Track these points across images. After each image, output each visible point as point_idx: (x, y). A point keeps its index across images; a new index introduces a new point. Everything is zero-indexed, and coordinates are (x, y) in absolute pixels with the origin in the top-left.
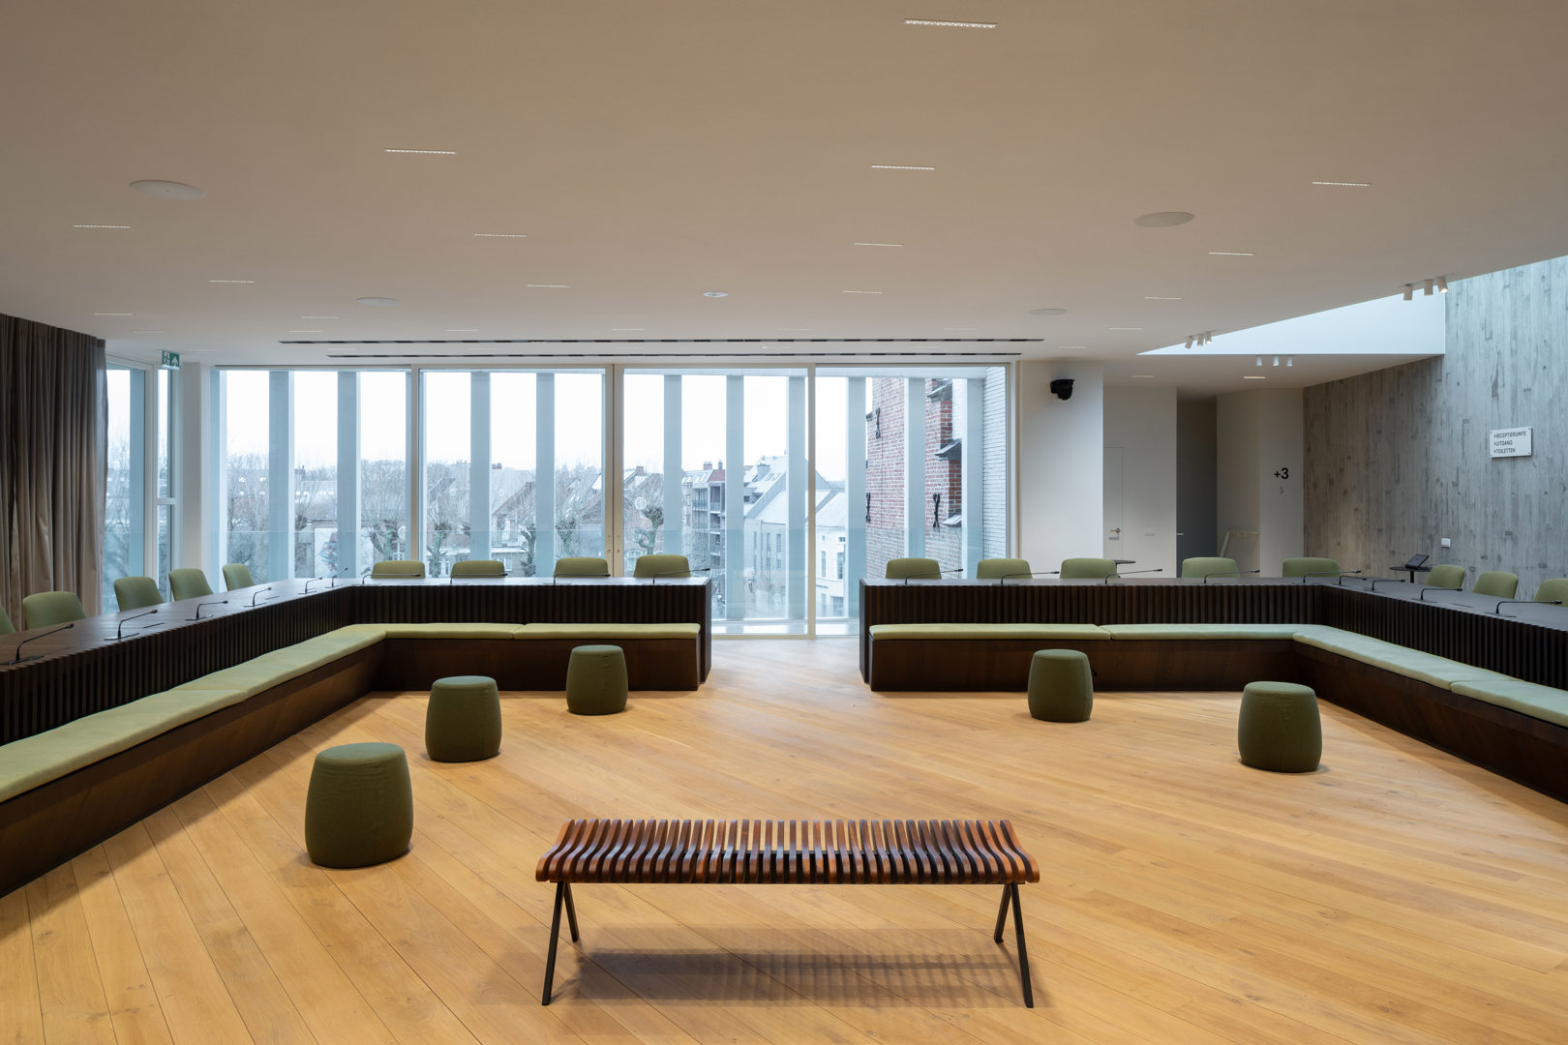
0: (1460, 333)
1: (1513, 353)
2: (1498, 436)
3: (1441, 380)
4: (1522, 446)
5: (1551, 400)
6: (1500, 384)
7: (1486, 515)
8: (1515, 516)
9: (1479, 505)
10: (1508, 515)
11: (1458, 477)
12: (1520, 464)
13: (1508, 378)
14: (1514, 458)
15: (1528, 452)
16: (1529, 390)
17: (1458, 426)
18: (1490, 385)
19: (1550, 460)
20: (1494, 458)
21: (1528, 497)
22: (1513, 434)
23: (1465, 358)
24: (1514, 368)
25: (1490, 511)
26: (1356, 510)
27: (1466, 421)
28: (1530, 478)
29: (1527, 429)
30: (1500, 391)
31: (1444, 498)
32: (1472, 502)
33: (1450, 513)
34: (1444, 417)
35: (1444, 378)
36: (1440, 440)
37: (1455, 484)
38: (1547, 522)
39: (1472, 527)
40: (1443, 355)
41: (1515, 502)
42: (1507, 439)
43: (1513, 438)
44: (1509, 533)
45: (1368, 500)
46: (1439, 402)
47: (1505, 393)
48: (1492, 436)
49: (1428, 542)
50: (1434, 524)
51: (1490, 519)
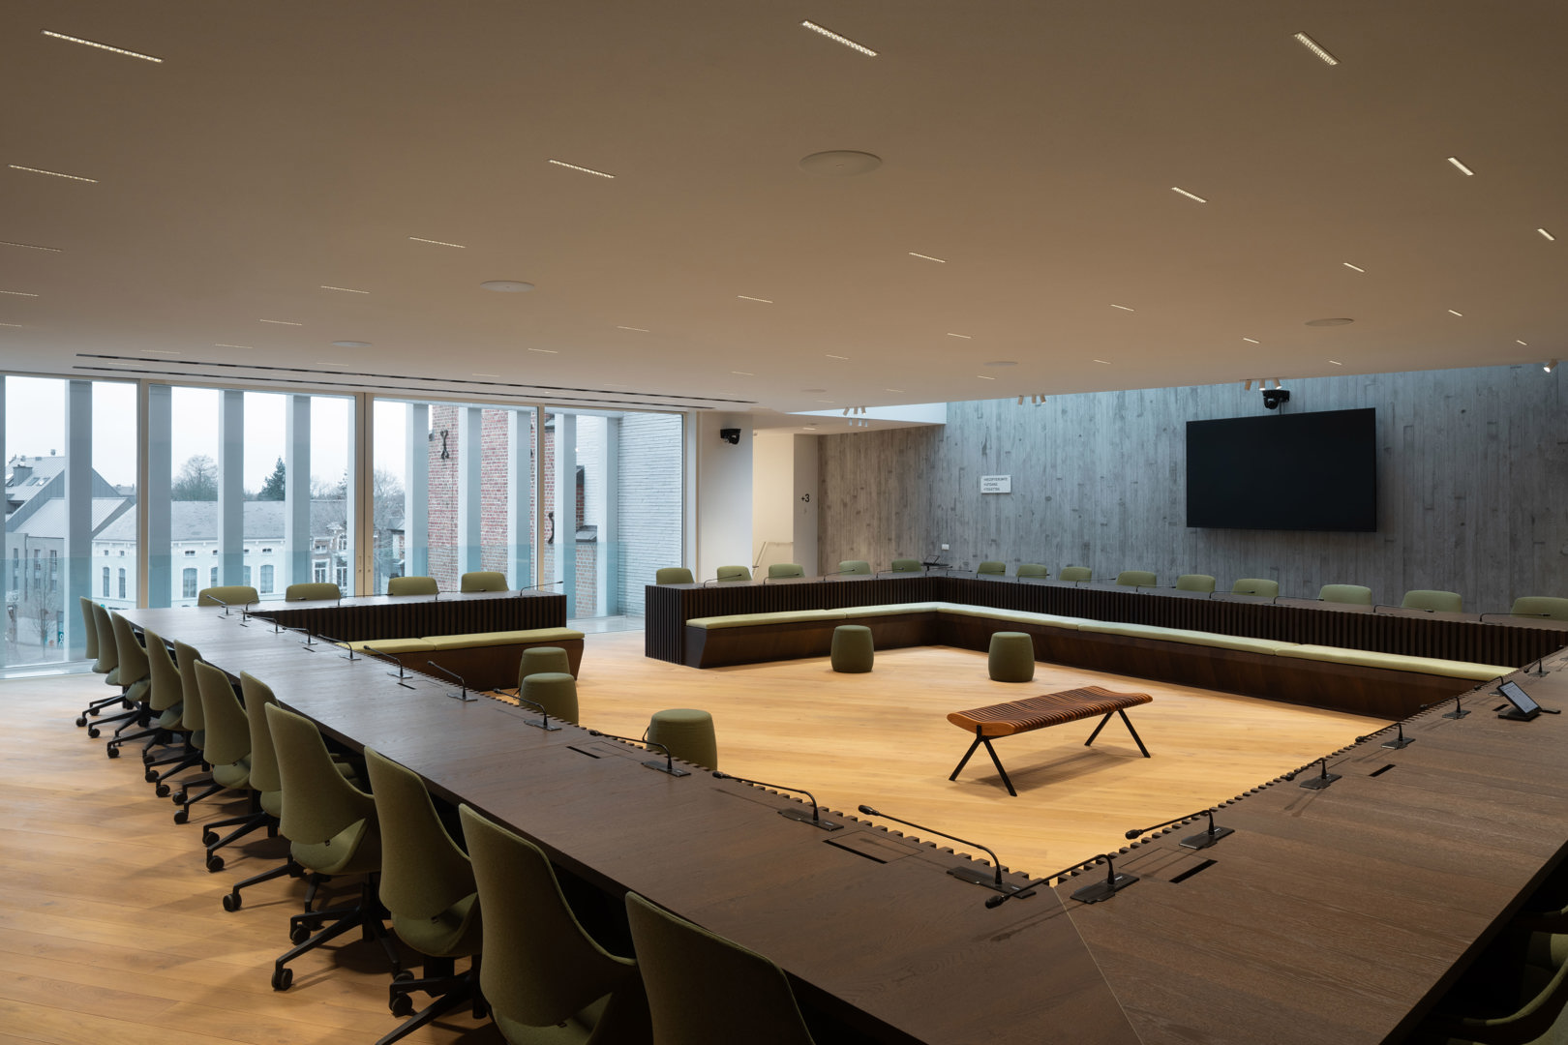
0: (958, 411)
1: (998, 429)
2: (987, 480)
3: (942, 441)
4: (1004, 486)
5: (1024, 460)
6: (988, 446)
7: (977, 529)
8: (998, 530)
9: (971, 522)
10: (993, 529)
11: (955, 505)
12: (1002, 498)
13: (993, 444)
14: (997, 494)
15: (1008, 490)
16: (1009, 452)
17: (955, 472)
18: (981, 447)
19: (1024, 496)
20: (983, 494)
21: (1007, 518)
22: (996, 479)
23: (962, 428)
24: (999, 438)
25: (979, 527)
26: (869, 525)
27: (961, 469)
28: (1009, 508)
29: (1008, 477)
30: (988, 451)
31: (944, 517)
32: (967, 520)
33: (949, 528)
34: (945, 465)
35: (945, 439)
36: (941, 480)
37: (953, 509)
38: (1021, 533)
39: (966, 537)
40: (943, 425)
41: (998, 521)
42: (994, 482)
43: (998, 482)
44: (993, 540)
45: (880, 519)
46: (942, 454)
47: (992, 453)
48: (982, 480)
49: (931, 547)
50: (936, 534)
51: (980, 532)
